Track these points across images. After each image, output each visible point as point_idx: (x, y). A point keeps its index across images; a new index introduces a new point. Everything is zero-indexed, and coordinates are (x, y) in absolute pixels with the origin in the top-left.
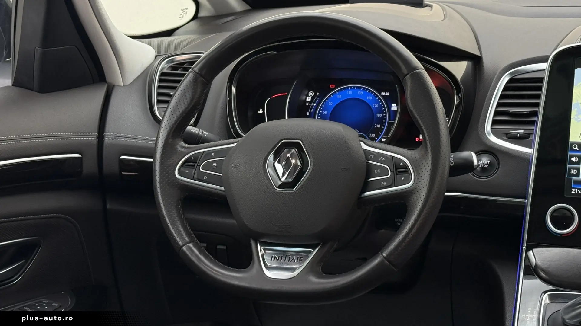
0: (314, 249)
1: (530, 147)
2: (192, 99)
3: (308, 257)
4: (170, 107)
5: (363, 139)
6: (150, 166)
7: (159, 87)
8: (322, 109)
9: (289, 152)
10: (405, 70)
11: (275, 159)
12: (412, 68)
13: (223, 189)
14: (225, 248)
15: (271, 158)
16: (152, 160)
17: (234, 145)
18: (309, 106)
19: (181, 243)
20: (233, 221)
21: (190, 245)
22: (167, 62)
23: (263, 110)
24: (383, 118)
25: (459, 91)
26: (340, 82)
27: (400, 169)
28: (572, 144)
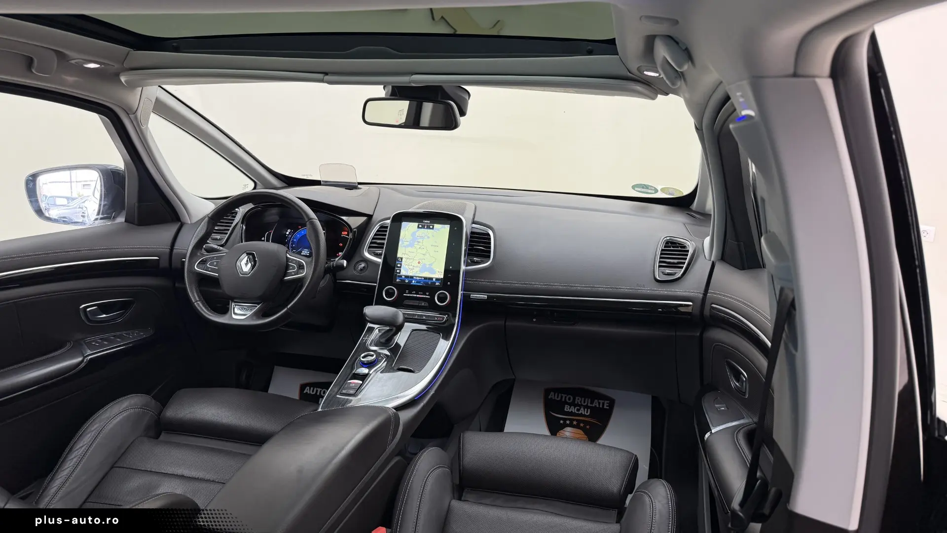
0: (259, 305)
1: (381, 258)
2: (207, 230)
3: (255, 308)
5: (288, 252)
6: (183, 263)
8: (294, 238)
12: (310, 219)
13: (217, 275)
16: (184, 260)
17: (225, 254)
18: (288, 237)
19: (194, 301)
20: (221, 291)
21: (199, 302)
23: (264, 238)
26: (303, 225)
27: (301, 267)
28: (398, 258)
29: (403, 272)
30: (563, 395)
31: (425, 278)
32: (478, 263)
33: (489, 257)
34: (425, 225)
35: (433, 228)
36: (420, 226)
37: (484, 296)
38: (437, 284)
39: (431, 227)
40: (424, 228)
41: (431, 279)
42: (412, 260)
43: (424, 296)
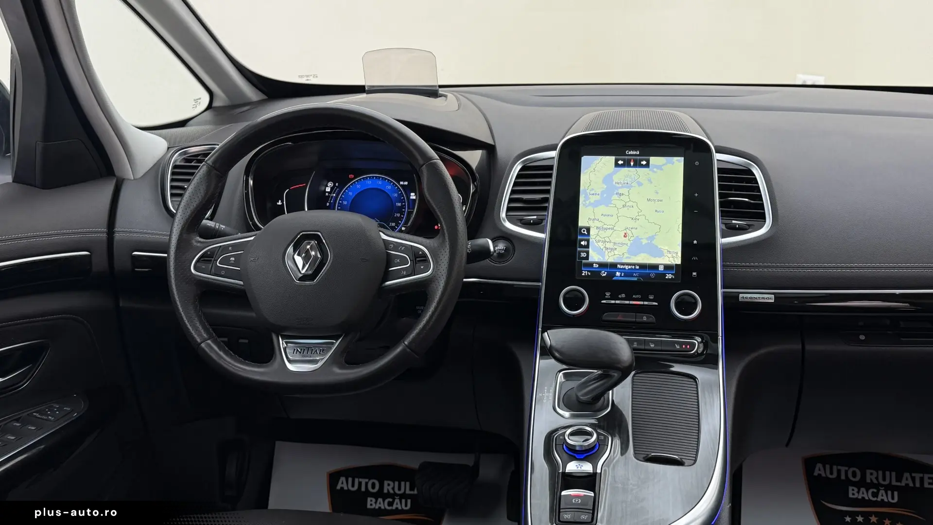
0: (337, 340)
1: (542, 232)
3: (331, 348)
4: (183, 201)
5: (382, 229)
6: (164, 261)
7: (172, 180)
8: (342, 199)
9: (309, 244)
10: (421, 162)
11: (295, 251)
12: (427, 158)
13: (241, 283)
14: (246, 341)
15: (290, 249)
16: (166, 255)
17: (252, 238)
18: (329, 196)
19: (199, 340)
20: (254, 314)
21: (209, 342)
22: (180, 155)
23: (282, 202)
24: (403, 207)
25: (474, 180)
26: (358, 173)
27: (419, 259)
28: (581, 229)
29: (595, 257)
30: (839, 467)
31: (643, 266)
32: (742, 230)
33: (763, 217)
34: (629, 161)
35: (647, 165)
36: (620, 162)
37: (766, 296)
38: (669, 276)
39: (644, 163)
40: (629, 166)
41: (655, 267)
42: (609, 232)
43: (646, 303)
